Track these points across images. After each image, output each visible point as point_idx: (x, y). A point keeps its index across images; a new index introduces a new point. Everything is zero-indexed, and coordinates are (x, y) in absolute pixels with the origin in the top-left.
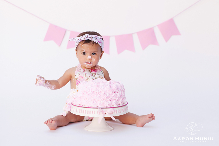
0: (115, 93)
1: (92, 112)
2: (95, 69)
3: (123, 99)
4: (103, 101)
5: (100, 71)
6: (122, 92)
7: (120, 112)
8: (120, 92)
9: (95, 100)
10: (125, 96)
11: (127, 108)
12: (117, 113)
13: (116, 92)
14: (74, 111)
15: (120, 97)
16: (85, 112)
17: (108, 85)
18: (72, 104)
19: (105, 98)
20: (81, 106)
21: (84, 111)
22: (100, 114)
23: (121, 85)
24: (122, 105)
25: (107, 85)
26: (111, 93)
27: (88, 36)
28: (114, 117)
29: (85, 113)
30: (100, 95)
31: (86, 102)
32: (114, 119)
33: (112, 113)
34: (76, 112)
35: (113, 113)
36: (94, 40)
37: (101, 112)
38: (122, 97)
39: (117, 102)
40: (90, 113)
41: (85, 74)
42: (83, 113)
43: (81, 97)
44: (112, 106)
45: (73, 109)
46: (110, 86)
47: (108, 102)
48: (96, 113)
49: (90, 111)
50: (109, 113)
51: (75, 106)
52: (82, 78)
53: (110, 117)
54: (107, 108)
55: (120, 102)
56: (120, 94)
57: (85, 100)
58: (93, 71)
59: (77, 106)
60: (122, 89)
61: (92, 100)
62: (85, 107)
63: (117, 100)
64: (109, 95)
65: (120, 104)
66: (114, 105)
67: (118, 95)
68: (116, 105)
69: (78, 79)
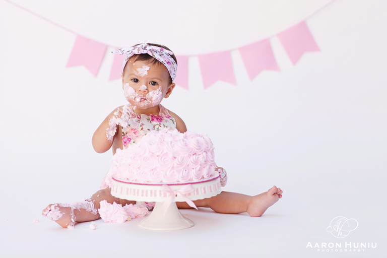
0: (194, 156)
1: (151, 192)
2: (160, 115)
3: (210, 168)
4: (172, 171)
5: (168, 119)
6: (209, 154)
7: (206, 192)
8: (204, 154)
9: (155, 169)
10: (215, 161)
12: (198, 194)
13: (195, 154)
14: (117, 192)
15: (203, 162)
16: (138, 193)
17: (182, 141)
18: (114, 179)
19: (176, 165)
20: (130, 181)
21: (134, 190)
22: (165, 196)
23: (206, 141)
24: (208, 179)
25: (180, 140)
26: (186, 155)
27: (145, 47)
29: (138, 195)
30: (165, 160)
31: (140, 173)
32: (192, 205)
33: (190, 194)
34: (121, 193)
35: (192, 194)
36: (157, 56)
37: (168, 192)
38: (209, 164)
39: (199, 172)
40: (147, 195)
41: (141, 126)
42: (134, 194)
43: (130, 165)
44: (189, 180)
45: (115, 188)
46: (184, 142)
47: (181, 173)
48: (158, 193)
49: (147, 191)
50: (183, 195)
51: (119, 181)
52: (135, 133)
53: (185, 202)
54: (178, 184)
55: (205, 173)
56: (203, 157)
58: (155, 119)
59: (123, 182)
60: (207, 148)
61: (150, 171)
62: (138, 184)
63: (199, 170)
64: (183, 159)
65: (205, 177)
66: (194, 179)
67: (201, 160)
68: (198, 178)
69: (127, 134)
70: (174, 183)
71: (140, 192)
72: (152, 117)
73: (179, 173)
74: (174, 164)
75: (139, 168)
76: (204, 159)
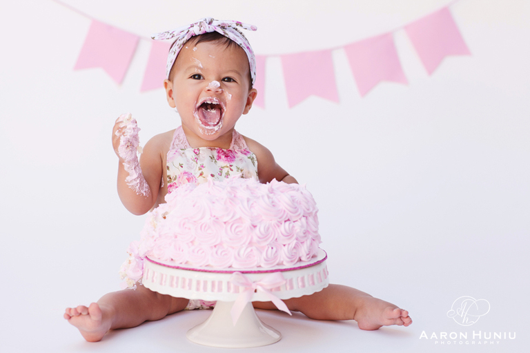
0: (288, 223)
1: (213, 283)
3: (311, 244)
4: (249, 249)
5: (245, 157)
6: (311, 219)
7: (303, 285)
8: (303, 219)
9: (221, 244)
10: (319, 232)
11: (326, 273)
12: (292, 288)
13: (289, 220)
14: (153, 281)
15: (302, 235)
16: (190, 285)
17: (266, 198)
18: (148, 259)
19: (255, 239)
20: (177, 264)
21: (184, 280)
22: (237, 291)
23: (306, 199)
24: (309, 263)
25: (263, 197)
26: (274, 222)
27: (211, 22)
28: (283, 301)
29: (190, 289)
30: (237, 230)
31: (193, 251)
32: (282, 307)
33: (278, 289)
34: (161, 284)
35: (282, 289)
37: (243, 284)
38: (310, 237)
39: (295, 251)
40: (205, 289)
41: (200, 169)
42: (183, 287)
43: (176, 237)
44: (278, 264)
45: (150, 275)
46: (271, 200)
47: (264, 254)
48: (224, 286)
49: (205, 282)
50: (267, 290)
51: (157, 263)
52: (188, 180)
53: (271, 302)
54: (259, 272)
55: (303, 252)
56: (302, 226)
57: (190, 244)
58: (223, 157)
59: (164, 265)
60: (308, 210)
61: (212, 247)
62: (190, 270)
63: (294, 248)
64: (268, 228)
65: (302, 259)
66: (284, 263)
67: (298, 230)
68: (292, 261)
69: (175, 179)
70: (253, 270)
71: (194, 284)
72: (219, 152)
73: (261, 253)
74: (252, 238)
75: (192, 242)
76: (303, 229)
